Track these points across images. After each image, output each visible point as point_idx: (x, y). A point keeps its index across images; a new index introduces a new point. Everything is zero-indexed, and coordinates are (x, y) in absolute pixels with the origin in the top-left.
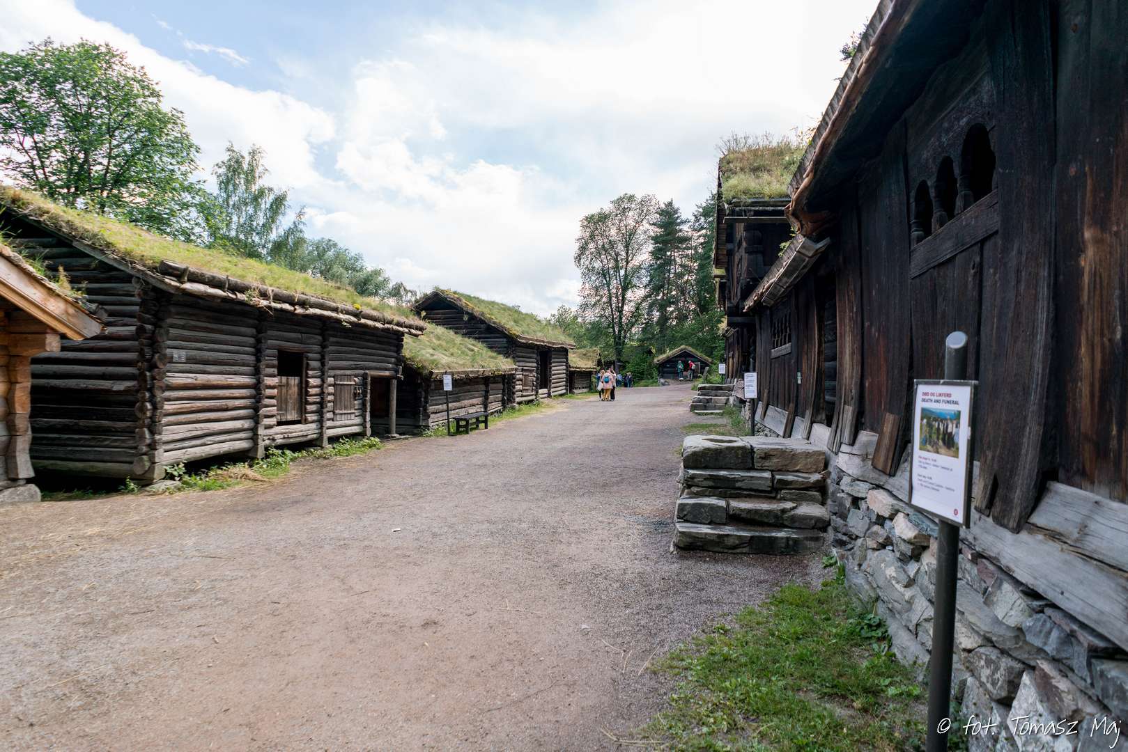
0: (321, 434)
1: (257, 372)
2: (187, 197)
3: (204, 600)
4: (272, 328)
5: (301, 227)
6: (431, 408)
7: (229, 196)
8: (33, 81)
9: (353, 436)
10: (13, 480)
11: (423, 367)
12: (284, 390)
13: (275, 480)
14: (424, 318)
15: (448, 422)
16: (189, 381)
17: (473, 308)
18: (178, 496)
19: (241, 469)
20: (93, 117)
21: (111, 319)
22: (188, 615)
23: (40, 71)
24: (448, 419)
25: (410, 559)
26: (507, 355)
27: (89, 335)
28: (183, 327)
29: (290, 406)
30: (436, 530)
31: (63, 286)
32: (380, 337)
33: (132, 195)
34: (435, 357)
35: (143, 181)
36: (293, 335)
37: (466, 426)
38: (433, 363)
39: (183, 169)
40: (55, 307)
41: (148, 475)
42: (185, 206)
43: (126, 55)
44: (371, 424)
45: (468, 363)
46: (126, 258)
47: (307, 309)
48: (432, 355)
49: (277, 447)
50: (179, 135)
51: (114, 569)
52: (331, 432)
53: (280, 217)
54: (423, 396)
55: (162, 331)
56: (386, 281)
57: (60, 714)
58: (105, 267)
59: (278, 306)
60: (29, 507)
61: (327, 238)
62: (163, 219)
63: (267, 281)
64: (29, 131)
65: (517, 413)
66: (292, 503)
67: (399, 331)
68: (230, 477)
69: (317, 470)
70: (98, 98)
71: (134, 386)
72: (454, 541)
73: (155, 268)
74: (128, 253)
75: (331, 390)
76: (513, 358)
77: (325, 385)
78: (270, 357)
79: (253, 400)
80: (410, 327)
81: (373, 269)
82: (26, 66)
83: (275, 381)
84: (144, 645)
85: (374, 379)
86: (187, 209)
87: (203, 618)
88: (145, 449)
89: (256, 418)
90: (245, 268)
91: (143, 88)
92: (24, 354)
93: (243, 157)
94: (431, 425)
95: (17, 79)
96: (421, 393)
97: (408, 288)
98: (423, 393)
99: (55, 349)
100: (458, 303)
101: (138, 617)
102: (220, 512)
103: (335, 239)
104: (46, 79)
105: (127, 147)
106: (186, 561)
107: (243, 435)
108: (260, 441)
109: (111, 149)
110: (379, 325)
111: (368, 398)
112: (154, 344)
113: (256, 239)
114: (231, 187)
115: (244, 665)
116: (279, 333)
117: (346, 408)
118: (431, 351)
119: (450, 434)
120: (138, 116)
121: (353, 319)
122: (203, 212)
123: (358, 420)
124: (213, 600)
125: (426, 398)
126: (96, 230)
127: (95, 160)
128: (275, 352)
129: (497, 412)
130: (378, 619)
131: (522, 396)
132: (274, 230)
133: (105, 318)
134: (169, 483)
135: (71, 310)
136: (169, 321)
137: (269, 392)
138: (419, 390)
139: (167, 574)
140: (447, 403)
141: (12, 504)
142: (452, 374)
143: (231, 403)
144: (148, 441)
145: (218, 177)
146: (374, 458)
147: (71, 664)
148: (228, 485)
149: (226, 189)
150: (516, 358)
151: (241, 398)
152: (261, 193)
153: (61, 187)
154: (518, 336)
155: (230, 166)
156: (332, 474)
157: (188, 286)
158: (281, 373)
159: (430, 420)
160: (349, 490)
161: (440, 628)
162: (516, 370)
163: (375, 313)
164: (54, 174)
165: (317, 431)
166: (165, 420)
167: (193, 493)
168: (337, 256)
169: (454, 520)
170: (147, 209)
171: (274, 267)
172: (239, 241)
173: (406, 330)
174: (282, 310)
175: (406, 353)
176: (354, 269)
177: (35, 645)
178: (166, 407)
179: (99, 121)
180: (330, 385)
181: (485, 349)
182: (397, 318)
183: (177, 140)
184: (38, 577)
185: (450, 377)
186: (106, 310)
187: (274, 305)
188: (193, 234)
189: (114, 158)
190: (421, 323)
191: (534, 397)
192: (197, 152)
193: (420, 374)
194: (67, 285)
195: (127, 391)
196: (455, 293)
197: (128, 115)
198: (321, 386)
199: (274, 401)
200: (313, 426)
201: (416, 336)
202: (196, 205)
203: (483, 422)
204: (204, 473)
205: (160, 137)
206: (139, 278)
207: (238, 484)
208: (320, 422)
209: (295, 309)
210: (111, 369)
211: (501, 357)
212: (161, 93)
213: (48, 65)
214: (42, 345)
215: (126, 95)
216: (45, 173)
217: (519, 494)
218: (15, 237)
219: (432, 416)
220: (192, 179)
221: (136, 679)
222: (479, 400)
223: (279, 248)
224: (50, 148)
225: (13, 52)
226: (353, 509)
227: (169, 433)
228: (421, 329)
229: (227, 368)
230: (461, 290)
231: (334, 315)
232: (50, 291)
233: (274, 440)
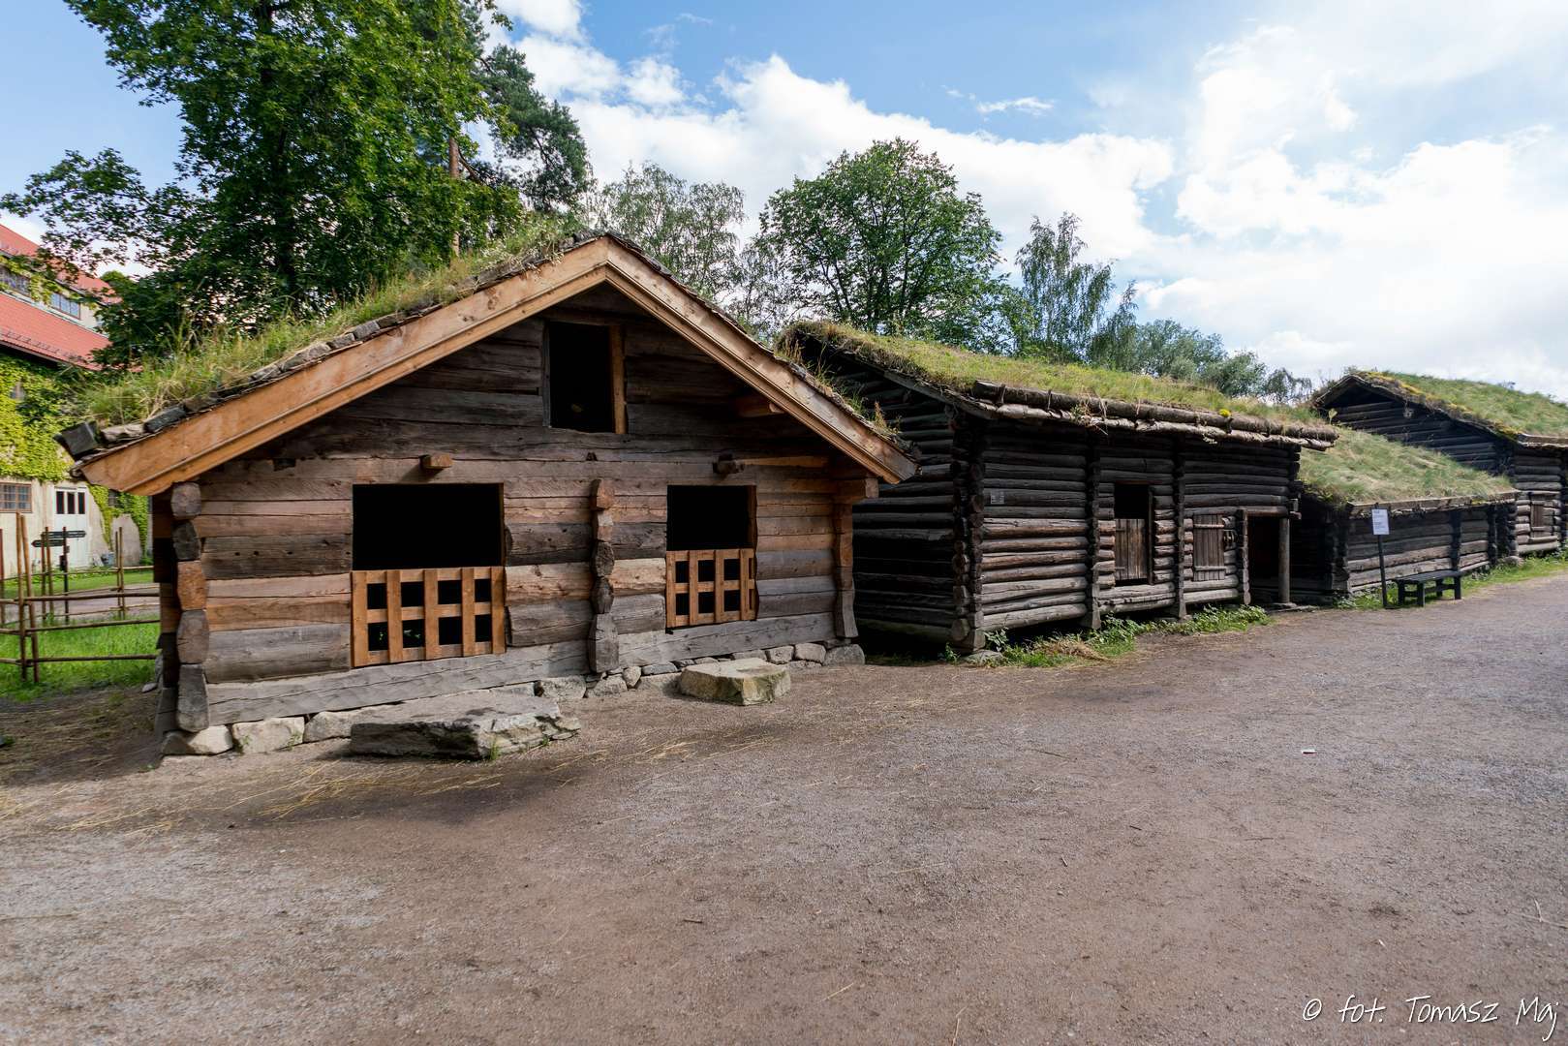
0: (1176, 599)
1: (1088, 515)
2: (989, 299)
3: (1044, 807)
4: (1107, 454)
5: (1131, 310)
6: (1351, 564)
7: (1037, 288)
8: (833, 204)
9: (1222, 604)
10: (840, 639)
11: (1335, 498)
12: (1124, 537)
13: (1117, 660)
14: (1335, 421)
15: (1384, 586)
16: (1009, 527)
17: (1422, 396)
18: (1002, 670)
19: (1072, 642)
20: (889, 227)
21: (925, 457)
22: (1028, 823)
23: (838, 191)
24: (1383, 581)
25: (1337, 801)
26: (1495, 471)
27: (905, 476)
28: (1000, 461)
29: (1132, 559)
30: (1380, 760)
31: (878, 425)
32: (1261, 455)
33: (930, 309)
34: (1355, 481)
35: (941, 289)
36: (1134, 461)
37: (1419, 593)
38: (1352, 491)
39: (983, 265)
40: (873, 448)
41: (967, 643)
42: (987, 310)
43: (918, 145)
44: (1251, 586)
45: (1418, 489)
46: (938, 384)
47: (1152, 424)
48: (1349, 478)
49: (1118, 615)
50: (977, 225)
51: (942, 751)
52: (1191, 597)
53: (1102, 303)
54: (1337, 543)
55: (978, 467)
56: (1259, 369)
57: (906, 908)
58: (917, 397)
59: (1114, 423)
60: (855, 669)
61: (1165, 318)
62: (964, 330)
63: (1097, 391)
64: (832, 260)
65: (1520, 574)
66: (1144, 693)
67: (1293, 444)
68: (1060, 652)
69: (1173, 651)
70: (892, 204)
71: (950, 535)
72: (1415, 783)
73: (969, 391)
74: (939, 377)
75: (1189, 536)
76: (1510, 475)
77: (1180, 530)
78: (1105, 495)
79: (1084, 551)
80: (1310, 436)
81: (1236, 354)
82: (826, 189)
83: (1111, 525)
84: (983, 848)
85: (1252, 518)
86: (989, 314)
87: (1046, 830)
88: (963, 611)
89: (1089, 575)
90: (1066, 377)
91: (936, 178)
92: (848, 502)
93: (1053, 233)
94: (1351, 590)
95: (819, 206)
96: (1331, 538)
97: (1295, 377)
98: (1336, 540)
99: (874, 495)
100: (1393, 390)
101: (972, 813)
102: (1052, 696)
103: (1176, 319)
104: (844, 198)
105: (923, 253)
106: (1019, 754)
107: (1073, 597)
108: (1095, 606)
109: (908, 260)
110: (1260, 437)
111: (1245, 547)
112: (971, 486)
113: (1072, 337)
114: (1039, 276)
115: (1101, 903)
116: (1115, 460)
117: (1211, 563)
118: (1348, 472)
119: (1386, 605)
120: (932, 214)
121: (1219, 431)
122: (1007, 314)
123: (1230, 581)
124: (1055, 809)
125: (1341, 547)
126: (906, 356)
127: (892, 277)
128: (1111, 486)
129: (1478, 570)
130: (1291, 883)
131: (1531, 542)
132: (1095, 322)
133: (921, 457)
134: (990, 653)
135: (887, 451)
136: (984, 454)
137: (1104, 540)
138: (1330, 535)
139: (999, 767)
140: (1381, 555)
141: (840, 664)
142: (1389, 508)
143: (1058, 555)
144: (966, 602)
145: (1023, 266)
146: (1257, 638)
147: (911, 852)
148: (1059, 662)
149: (1033, 279)
150: (1513, 476)
151: (1068, 550)
152: (1077, 275)
153: (862, 314)
154: (1517, 437)
155: (1037, 248)
156: (1195, 657)
157: (1005, 408)
158: (1118, 515)
159: (1350, 583)
160: (1225, 683)
161: (1403, 923)
162: (1517, 496)
163: (1252, 420)
164: (855, 301)
165: (1171, 595)
166: (984, 576)
167: (1018, 669)
168: (1181, 344)
169: (1411, 748)
170: (947, 322)
171: (1103, 370)
172: (1051, 344)
173: (1304, 441)
174: (1119, 428)
175: (1305, 477)
176: (1208, 359)
177: (875, 823)
178: (985, 560)
179: (894, 231)
180: (1187, 530)
181: (1450, 464)
182: (1288, 425)
183: (977, 231)
184: (871, 748)
185: (1384, 513)
186: (920, 447)
187: (1107, 422)
188: (998, 343)
189: (911, 269)
190: (1329, 429)
191: (1557, 544)
192: (998, 240)
193: (1331, 509)
194: (882, 422)
195: (944, 541)
196: (1386, 374)
197: (923, 216)
198: (1174, 532)
199: (1110, 553)
200: (1165, 587)
201: (1322, 449)
202: (999, 307)
203: (1450, 587)
204: (1028, 643)
205: (956, 232)
206: (951, 406)
207: (1069, 661)
208: (1175, 582)
209: (1137, 425)
210: (927, 516)
211: (1483, 475)
212: (955, 179)
213: (845, 183)
214: (862, 490)
215: (919, 192)
216: (847, 302)
217: (1542, 717)
218: (836, 376)
219: (1353, 576)
220: (994, 275)
221: (978, 888)
222: (1442, 550)
223: (1101, 346)
224: (851, 273)
225: (813, 179)
226: (1233, 711)
227: (991, 592)
228: (1330, 438)
229: (1052, 510)
230: (1396, 369)
231: (1190, 428)
232: (868, 432)
233: (1112, 605)
